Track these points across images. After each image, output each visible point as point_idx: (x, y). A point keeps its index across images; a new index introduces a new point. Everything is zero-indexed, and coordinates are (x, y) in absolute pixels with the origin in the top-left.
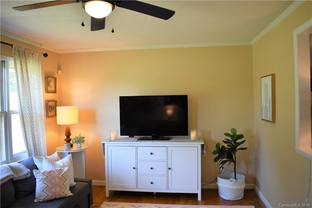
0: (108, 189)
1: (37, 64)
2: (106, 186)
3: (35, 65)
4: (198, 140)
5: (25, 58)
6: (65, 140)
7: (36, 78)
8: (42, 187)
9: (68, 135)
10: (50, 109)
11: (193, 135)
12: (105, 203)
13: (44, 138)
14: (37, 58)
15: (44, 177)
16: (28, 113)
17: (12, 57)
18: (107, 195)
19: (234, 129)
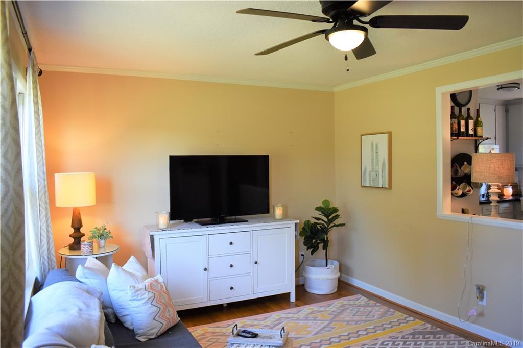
6: (71, 236)
8: (153, 313)
11: (278, 212)
15: (150, 294)
19: (326, 200)
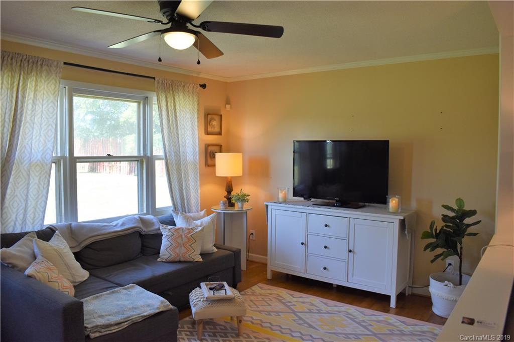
0: (270, 268)
1: (190, 98)
2: (268, 264)
3: (187, 99)
4: (401, 212)
5: (173, 92)
6: (225, 197)
7: (188, 115)
9: (229, 190)
10: (211, 155)
11: (393, 203)
12: (260, 285)
13: (197, 192)
14: (191, 91)
15: (170, 233)
16: (175, 159)
17: (155, 91)
18: (269, 276)
19: (460, 199)
